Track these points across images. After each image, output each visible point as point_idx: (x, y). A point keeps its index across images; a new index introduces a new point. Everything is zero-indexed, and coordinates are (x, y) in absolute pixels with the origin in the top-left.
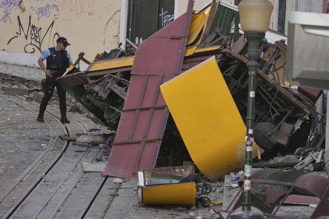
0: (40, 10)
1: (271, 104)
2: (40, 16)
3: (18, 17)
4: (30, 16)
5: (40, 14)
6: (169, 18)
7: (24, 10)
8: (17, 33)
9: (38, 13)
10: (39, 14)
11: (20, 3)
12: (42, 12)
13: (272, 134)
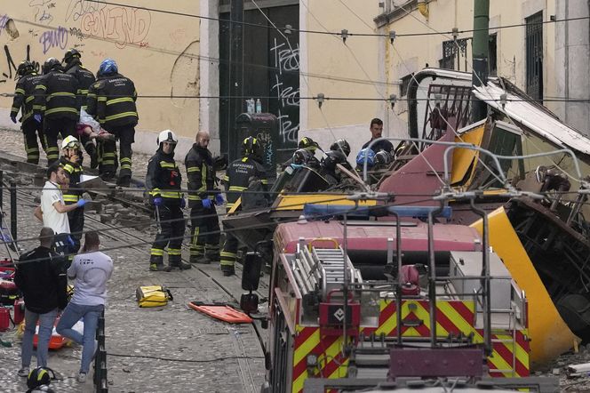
0: (47, 36)
1: (581, 270)
2: (47, 47)
3: (6, 48)
4: (28, 46)
5: (48, 43)
6: (288, 55)
7: (15, 35)
8: (4, 74)
9: (43, 40)
10: (44, 43)
11: (7, 23)
12: (50, 39)
13: (584, 312)
